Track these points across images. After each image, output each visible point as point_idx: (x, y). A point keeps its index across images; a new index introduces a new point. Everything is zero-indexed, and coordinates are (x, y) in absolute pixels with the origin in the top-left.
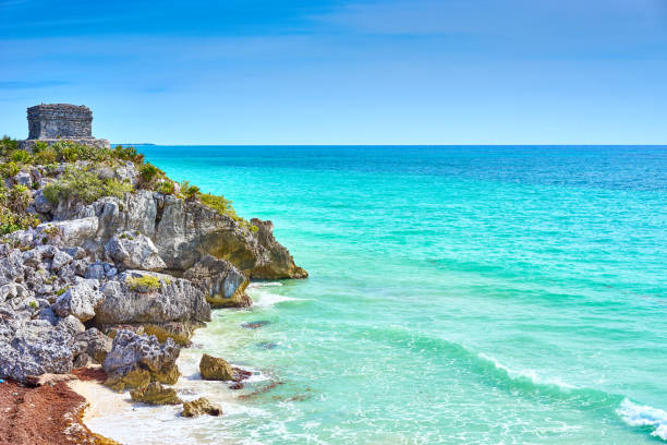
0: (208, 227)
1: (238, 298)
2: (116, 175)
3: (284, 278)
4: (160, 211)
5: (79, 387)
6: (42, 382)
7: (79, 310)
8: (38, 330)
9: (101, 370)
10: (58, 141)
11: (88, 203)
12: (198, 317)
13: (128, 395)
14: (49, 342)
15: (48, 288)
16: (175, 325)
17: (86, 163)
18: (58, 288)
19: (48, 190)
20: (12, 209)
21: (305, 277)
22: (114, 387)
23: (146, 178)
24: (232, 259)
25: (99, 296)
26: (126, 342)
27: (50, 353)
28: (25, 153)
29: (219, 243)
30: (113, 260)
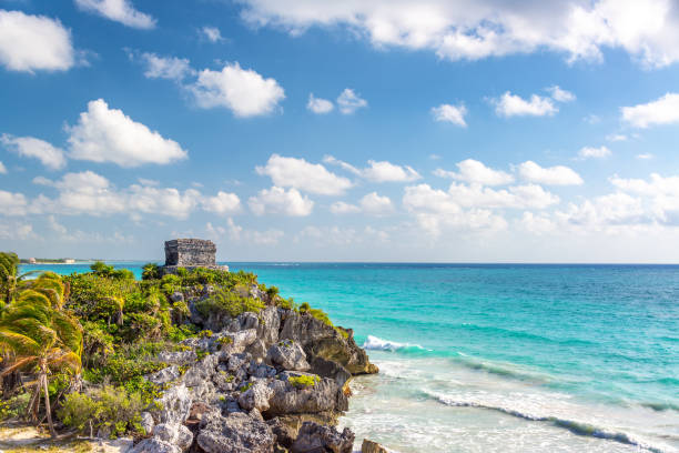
0: (317, 335)
2: (250, 295)
4: (282, 323)
7: (259, 404)
11: (233, 317)
14: (253, 431)
21: (376, 372)
23: (270, 297)
24: (332, 359)
25: (271, 392)
26: (312, 431)
29: (325, 346)
30: (273, 363)
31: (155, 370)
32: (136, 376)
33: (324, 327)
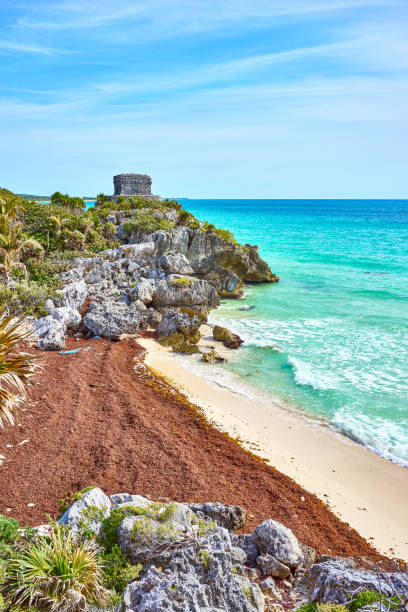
0: (219, 249)
1: (236, 292)
2: (165, 217)
3: (266, 282)
4: (191, 239)
5: (142, 342)
6: (121, 339)
7: (143, 297)
8: (119, 308)
9: (155, 333)
10: (131, 196)
11: (148, 233)
12: (212, 303)
13: (171, 348)
14: (125, 315)
15: (125, 284)
16: (198, 307)
17: (148, 210)
18: (131, 284)
19: (125, 226)
20: (106, 237)
21: (277, 281)
22: (162, 343)
23: (183, 219)
24: (233, 269)
25: (154, 289)
26: (170, 317)
27: (126, 322)
28: (113, 203)
29: (226, 258)
30: (163, 268)
31: (65, 271)
32: (51, 274)
33: (225, 243)
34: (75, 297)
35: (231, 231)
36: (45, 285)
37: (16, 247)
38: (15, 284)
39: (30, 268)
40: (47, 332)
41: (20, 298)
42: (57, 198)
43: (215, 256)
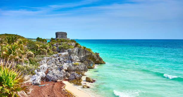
0: (87, 54)
1: (93, 67)
2: (71, 45)
3: (101, 63)
4: (79, 51)
5: (64, 82)
6: (58, 81)
7: (64, 69)
8: (57, 72)
9: (68, 79)
10: (61, 38)
12: (86, 70)
13: (73, 84)
14: (59, 74)
15: (59, 65)
16: (81, 71)
17: (66, 42)
18: (61, 65)
19: (59, 47)
20: (53, 51)
22: (70, 82)
23: (77, 45)
24: (92, 60)
25: (68, 66)
26: (73, 74)
27: (59, 76)
28: (55, 40)
29: (90, 57)
30: (71, 60)
31: (41, 61)
32: (36, 62)
33: (89, 52)
34: (44, 69)
35: (91, 49)
36: (35, 65)
37: (25, 54)
38: (25, 65)
39: (30, 60)
40: (35, 80)
41: (27, 69)
42: (38, 39)
43: (86, 56)
